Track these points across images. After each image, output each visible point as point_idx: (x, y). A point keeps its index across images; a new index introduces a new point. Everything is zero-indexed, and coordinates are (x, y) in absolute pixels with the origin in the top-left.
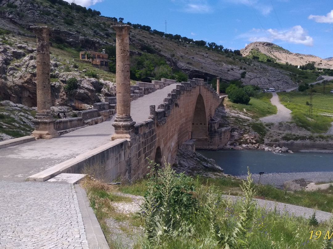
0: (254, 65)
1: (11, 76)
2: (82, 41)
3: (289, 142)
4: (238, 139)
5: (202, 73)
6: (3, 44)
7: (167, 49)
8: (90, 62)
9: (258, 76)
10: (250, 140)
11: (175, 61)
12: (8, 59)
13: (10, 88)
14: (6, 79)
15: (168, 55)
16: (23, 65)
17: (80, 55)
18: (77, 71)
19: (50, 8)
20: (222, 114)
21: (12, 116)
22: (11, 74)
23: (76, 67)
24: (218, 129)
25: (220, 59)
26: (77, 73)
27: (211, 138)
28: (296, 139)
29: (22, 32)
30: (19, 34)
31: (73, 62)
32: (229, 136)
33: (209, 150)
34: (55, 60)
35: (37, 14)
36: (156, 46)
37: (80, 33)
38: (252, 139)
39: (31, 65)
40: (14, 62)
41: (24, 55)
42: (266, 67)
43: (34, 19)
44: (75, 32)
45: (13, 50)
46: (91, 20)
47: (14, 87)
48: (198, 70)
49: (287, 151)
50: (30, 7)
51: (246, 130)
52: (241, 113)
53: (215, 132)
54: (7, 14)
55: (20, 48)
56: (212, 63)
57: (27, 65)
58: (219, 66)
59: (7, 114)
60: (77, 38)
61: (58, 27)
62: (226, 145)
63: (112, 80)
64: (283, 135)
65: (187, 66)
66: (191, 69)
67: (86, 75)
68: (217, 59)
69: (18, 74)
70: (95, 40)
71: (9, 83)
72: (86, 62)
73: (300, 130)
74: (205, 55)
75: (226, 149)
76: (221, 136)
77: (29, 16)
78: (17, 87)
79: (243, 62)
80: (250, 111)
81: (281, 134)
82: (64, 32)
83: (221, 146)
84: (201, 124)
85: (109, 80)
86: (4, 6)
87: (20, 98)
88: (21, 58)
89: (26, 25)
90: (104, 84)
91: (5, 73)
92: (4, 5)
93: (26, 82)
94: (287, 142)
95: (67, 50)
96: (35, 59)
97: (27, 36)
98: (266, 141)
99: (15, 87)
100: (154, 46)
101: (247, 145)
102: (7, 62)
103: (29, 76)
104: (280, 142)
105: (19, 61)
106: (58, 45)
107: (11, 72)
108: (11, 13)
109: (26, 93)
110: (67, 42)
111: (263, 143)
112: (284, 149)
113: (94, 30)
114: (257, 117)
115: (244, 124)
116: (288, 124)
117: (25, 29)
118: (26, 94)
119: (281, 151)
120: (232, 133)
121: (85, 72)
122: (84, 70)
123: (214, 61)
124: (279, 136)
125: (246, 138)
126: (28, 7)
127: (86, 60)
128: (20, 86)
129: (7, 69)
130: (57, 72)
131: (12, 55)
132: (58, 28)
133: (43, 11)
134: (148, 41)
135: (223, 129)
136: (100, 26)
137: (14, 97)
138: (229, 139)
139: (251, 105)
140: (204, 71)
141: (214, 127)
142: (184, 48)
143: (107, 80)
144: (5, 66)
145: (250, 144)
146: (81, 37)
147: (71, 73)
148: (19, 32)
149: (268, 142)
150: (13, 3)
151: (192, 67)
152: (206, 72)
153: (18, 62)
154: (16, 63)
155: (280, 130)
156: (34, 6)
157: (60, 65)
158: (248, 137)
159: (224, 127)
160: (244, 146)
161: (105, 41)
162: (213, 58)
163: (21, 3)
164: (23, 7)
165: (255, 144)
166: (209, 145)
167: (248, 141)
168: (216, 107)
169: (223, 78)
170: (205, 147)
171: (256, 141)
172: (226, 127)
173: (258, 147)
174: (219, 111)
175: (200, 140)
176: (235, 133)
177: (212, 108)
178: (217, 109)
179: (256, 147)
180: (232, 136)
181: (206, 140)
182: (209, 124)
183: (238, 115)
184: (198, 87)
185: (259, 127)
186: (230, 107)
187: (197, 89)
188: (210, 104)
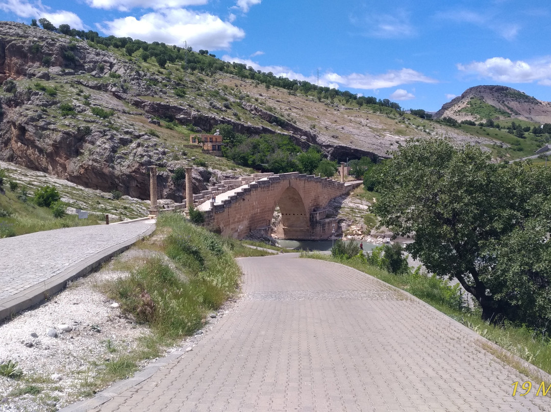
0: (437, 134)
1: (119, 165)
2: (195, 118)
4: (345, 230)
5: (350, 149)
6: (109, 130)
7: (307, 117)
8: (201, 147)
10: (356, 232)
11: (314, 135)
12: (115, 146)
13: (118, 178)
14: (113, 168)
15: (305, 127)
16: (130, 153)
17: (191, 139)
18: (186, 159)
19: (157, 75)
20: (336, 204)
21: (131, 207)
22: (119, 163)
23: (184, 154)
24: (321, 219)
25: (385, 127)
26: (185, 162)
27: (313, 228)
29: (127, 109)
30: (124, 112)
31: (182, 149)
32: (336, 227)
34: (163, 147)
35: (144, 85)
36: (293, 114)
37: (192, 107)
38: (359, 230)
39: (138, 153)
40: (121, 150)
41: (131, 142)
42: (455, 135)
43: (140, 91)
44: (187, 107)
45: (120, 136)
46: (208, 86)
47: (121, 176)
48: (345, 146)
49: (389, 242)
50: (135, 75)
51: (356, 221)
52: (366, 203)
53: (317, 222)
54: (109, 88)
55: (127, 133)
56: (371, 134)
57: (135, 154)
58: (379, 138)
59: (128, 206)
60: (189, 114)
61: (167, 100)
62: (331, 236)
63: (221, 168)
65: (331, 140)
66: (335, 145)
67: (194, 164)
68: (380, 127)
69: (125, 163)
70: (210, 115)
71: (117, 173)
72: (197, 147)
74: (364, 121)
76: (325, 227)
77: (134, 87)
78: (125, 176)
79: (421, 130)
82: (175, 107)
83: (325, 237)
84: (301, 214)
85: (218, 169)
86: (106, 76)
87: (128, 187)
88: (128, 144)
89: (131, 100)
90: (212, 173)
91: (113, 162)
92: (105, 74)
93: (134, 171)
94: (392, 234)
95: (177, 131)
96: (143, 146)
97: (132, 114)
98: (373, 233)
99: (123, 176)
100: (289, 115)
101: (352, 236)
102: (114, 150)
103: (137, 165)
104: (386, 233)
105: (126, 148)
106: (167, 123)
107: (119, 161)
108: (115, 85)
109: (133, 183)
110: (178, 119)
111: (369, 234)
112: (386, 240)
113: (210, 101)
115: (356, 215)
117: (130, 105)
118: (134, 184)
119: (381, 242)
120: (339, 224)
121: (194, 160)
122: (192, 158)
123: (374, 131)
125: (353, 229)
126: (133, 76)
127: (196, 144)
128: (127, 176)
129: (114, 157)
130: (165, 161)
131: (118, 142)
132: (167, 102)
133: (151, 79)
134: (283, 107)
135: (327, 220)
136: (218, 93)
137: (121, 186)
140: (353, 147)
141: (316, 217)
142: (335, 112)
143: (216, 168)
144: (112, 154)
145: (356, 235)
146: (193, 113)
147: (179, 161)
148: (123, 110)
150: (116, 71)
151: (337, 142)
152: (356, 148)
153: (125, 150)
154: (123, 150)
156: (139, 74)
157: (168, 152)
158: (355, 228)
159: (331, 217)
160: (349, 237)
161: (222, 116)
162: (375, 125)
163: (124, 71)
164: (127, 76)
165: (360, 235)
166: (311, 235)
167: (354, 232)
168: (333, 196)
169: (381, 155)
170: (307, 238)
171: (362, 232)
172: (333, 218)
173: (362, 239)
174: (336, 201)
175: (301, 231)
176: (343, 224)
177: (321, 198)
178: (334, 199)
179: (360, 238)
180: (339, 228)
181: (307, 230)
182: (310, 215)
183: (358, 205)
184: (285, 181)
185: (371, 218)
186: (358, 195)
187: (284, 184)
188: (313, 194)
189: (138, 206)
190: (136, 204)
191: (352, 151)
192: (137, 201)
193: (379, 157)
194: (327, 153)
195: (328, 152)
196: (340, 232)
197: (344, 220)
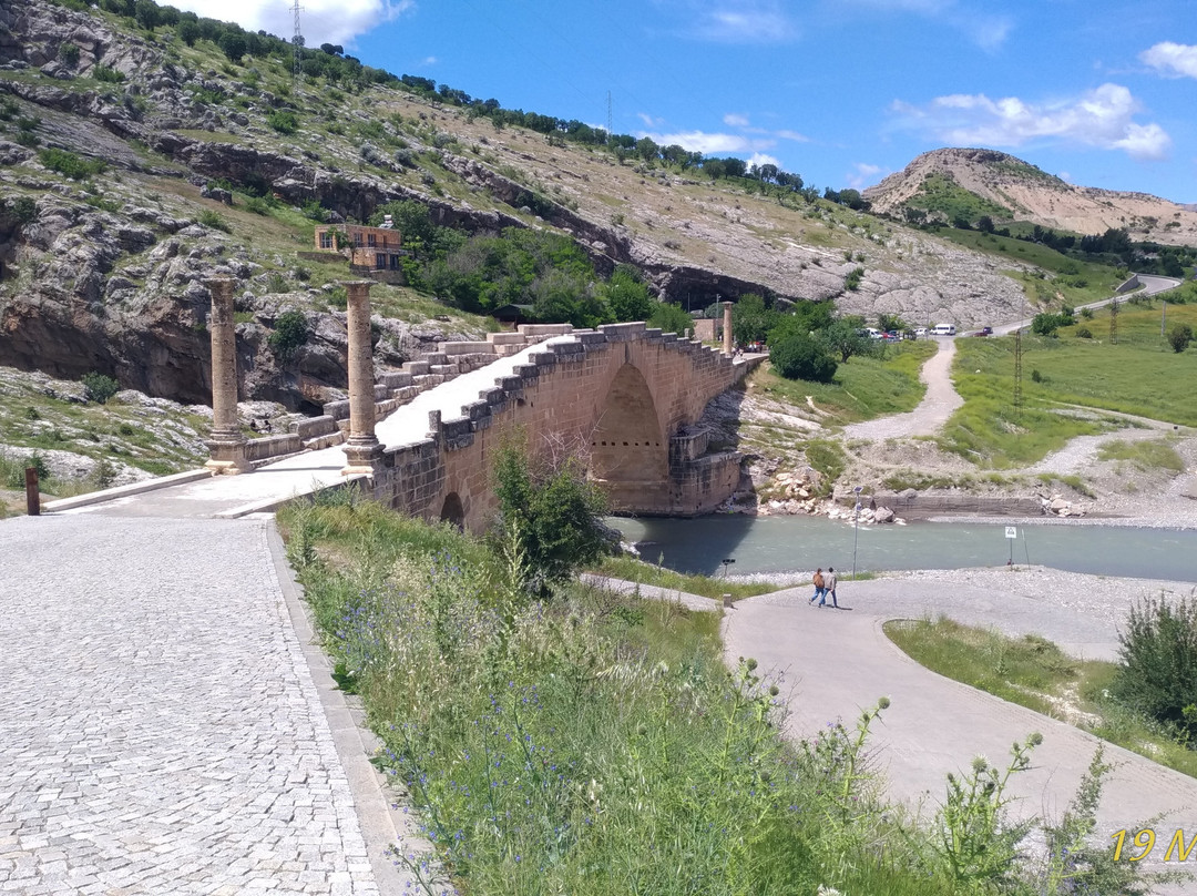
0: (899, 244)
1: (118, 306)
2: (323, 186)
3: (903, 494)
4: (762, 485)
5: (710, 276)
6: (91, 210)
7: (601, 197)
8: (347, 259)
9: (902, 284)
10: (793, 490)
11: (624, 239)
12: (108, 254)
13: (115, 341)
14: (102, 313)
15: (601, 221)
16: (149, 272)
17: (317, 237)
18: (306, 289)
19: (222, 77)
20: (726, 414)
22: (118, 300)
23: (302, 276)
24: (698, 457)
25: (780, 227)
26: (304, 297)
27: (679, 483)
28: (924, 485)
29: (141, 161)
30: (134, 168)
31: (295, 262)
32: (735, 478)
33: (674, 516)
34: (241, 257)
35: (187, 101)
36: (566, 188)
37: (317, 158)
38: (800, 486)
39: (172, 272)
40: (122, 263)
41: (152, 242)
42: (940, 249)
43: (176, 115)
44: (303, 157)
45: (120, 227)
46: (354, 112)
47: (125, 336)
48: (699, 267)
49: (890, 520)
50: (162, 76)
51: (788, 459)
52: (795, 410)
53: (689, 465)
54: (94, 105)
55: (141, 218)
56: (752, 241)
57: (164, 274)
58: (772, 251)
60: (305, 176)
61: (250, 141)
62: (724, 503)
63: (407, 315)
64: (889, 475)
65: (663, 254)
66: (676, 266)
67: (331, 303)
68: (769, 225)
69: (136, 299)
70: (364, 180)
71: (112, 327)
72: (334, 258)
73: (944, 461)
74: (732, 213)
75: (726, 515)
76: (709, 478)
77: (161, 106)
78: (136, 337)
79: (862, 235)
80: (824, 402)
81: (883, 471)
82: (270, 159)
83: (709, 506)
84: (647, 444)
85: (397, 316)
86: (84, 75)
87: (145, 368)
88: (143, 249)
89: (154, 137)
90: (382, 328)
91: (100, 296)
92: (83, 71)
93: (160, 324)
94: (896, 495)
95: (276, 218)
96: (185, 252)
97: (156, 174)
98: (839, 490)
99: (130, 338)
100: (557, 191)
101: (783, 503)
102: (103, 263)
103: (168, 306)
104: (876, 494)
105: (137, 258)
106: (252, 200)
107: (117, 293)
108: (108, 99)
109: (159, 354)
110: (280, 190)
111: (831, 497)
112: (882, 513)
113: (362, 146)
114: (838, 422)
115: (784, 444)
116: (913, 442)
117: (150, 150)
118: (161, 358)
119: (872, 520)
120: (744, 469)
121: (330, 291)
122: (325, 286)
123: (759, 234)
124: (877, 477)
125: (784, 483)
126: (157, 79)
127: (334, 250)
128: (142, 336)
129: (104, 284)
130: (247, 293)
131: (116, 243)
132: (251, 145)
133: (206, 88)
134: (540, 171)
135: (715, 459)
136: (380, 129)
137: (125, 365)
138: (734, 486)
139: (840, 383)
140: (718, 271)
141: (686, 452)
142: (663, 189)
143: (392, 315)
144: (98, 274)
145: (792, 500)
146: (319, 174)
147: (287, 295)
148: (132, 163)
149: (843, 496)
150: (113, 64)
151: (679, 258)
152: (724, 274)
153: (135, 263)
154: (128, 265)
155: (886, 460)
156: (174, 75)
157: (256, 271)
158: (789, 481)
159: (722, 451)
160: (775, 505)
161: (395, 185)
162: (758, 222)
163: (134, 65)
164: (142, 76)
165: (805, 499)
166: (672, 502)
167: (788, 491)
168: (712, 393)
169: (782, 293)
170: (661, 509)
171: (809, 491)
172: (727, 451)
173: (813, 510)
174: (721, 405)
175: (646, 489)
176: (755, 470)
177: (690, 397)
178: (716, 399)
179: (807, 508)
180: (745, 478)
181: (663, 487)
182: (671, 445)
183: (778, 415)
184: (617, 347)
185: (826, 452)
186: (766, 390)
187: (615, 353)
188: (675, 386)
189: (171, 423)
190: (164, 416)
191: (716, 281)
192: (166, 407)
193: (779, 296)
194: (655, 286)
195: (658, 283)
196: (748, 492)
197: (757, 458)
